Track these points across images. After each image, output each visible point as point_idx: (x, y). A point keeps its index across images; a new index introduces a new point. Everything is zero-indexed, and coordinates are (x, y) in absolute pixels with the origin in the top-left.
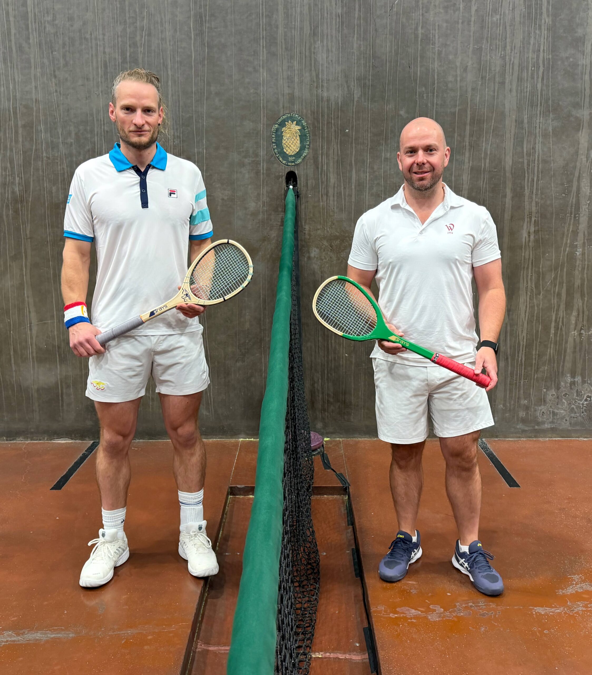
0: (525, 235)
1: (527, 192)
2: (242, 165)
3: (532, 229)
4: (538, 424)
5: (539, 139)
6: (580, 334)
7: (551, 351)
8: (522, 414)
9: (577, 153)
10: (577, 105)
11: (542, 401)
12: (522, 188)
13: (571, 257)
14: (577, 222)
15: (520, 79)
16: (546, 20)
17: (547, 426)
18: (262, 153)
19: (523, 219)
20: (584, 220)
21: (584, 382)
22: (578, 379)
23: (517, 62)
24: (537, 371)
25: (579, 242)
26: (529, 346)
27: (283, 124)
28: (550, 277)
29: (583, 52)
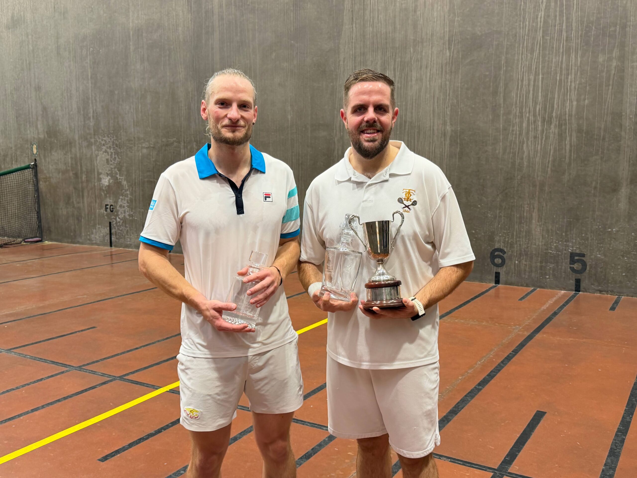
2: (26, 157)
3: (85, 177)
5: (84, 149)
6: (99, 211)
7: (93, 216)
8: (88, 237)
9: (92, 153)
10: (91, 138)
11: (92, 233)
12: (82, 163)
13: (95, 186)
14: (95, 174)
15: (78, 131)
16: (82, 112)
17: (94, 242)
18: (30, 153)
19: (83, 173)
20: (96, 173)
21: (101, 227)
23: (77, 125)
24: (91, 223)
25: (96, 181)
26: (88, 214)
27: (33, 145)
28: (90, 192)
29: (90, 122)
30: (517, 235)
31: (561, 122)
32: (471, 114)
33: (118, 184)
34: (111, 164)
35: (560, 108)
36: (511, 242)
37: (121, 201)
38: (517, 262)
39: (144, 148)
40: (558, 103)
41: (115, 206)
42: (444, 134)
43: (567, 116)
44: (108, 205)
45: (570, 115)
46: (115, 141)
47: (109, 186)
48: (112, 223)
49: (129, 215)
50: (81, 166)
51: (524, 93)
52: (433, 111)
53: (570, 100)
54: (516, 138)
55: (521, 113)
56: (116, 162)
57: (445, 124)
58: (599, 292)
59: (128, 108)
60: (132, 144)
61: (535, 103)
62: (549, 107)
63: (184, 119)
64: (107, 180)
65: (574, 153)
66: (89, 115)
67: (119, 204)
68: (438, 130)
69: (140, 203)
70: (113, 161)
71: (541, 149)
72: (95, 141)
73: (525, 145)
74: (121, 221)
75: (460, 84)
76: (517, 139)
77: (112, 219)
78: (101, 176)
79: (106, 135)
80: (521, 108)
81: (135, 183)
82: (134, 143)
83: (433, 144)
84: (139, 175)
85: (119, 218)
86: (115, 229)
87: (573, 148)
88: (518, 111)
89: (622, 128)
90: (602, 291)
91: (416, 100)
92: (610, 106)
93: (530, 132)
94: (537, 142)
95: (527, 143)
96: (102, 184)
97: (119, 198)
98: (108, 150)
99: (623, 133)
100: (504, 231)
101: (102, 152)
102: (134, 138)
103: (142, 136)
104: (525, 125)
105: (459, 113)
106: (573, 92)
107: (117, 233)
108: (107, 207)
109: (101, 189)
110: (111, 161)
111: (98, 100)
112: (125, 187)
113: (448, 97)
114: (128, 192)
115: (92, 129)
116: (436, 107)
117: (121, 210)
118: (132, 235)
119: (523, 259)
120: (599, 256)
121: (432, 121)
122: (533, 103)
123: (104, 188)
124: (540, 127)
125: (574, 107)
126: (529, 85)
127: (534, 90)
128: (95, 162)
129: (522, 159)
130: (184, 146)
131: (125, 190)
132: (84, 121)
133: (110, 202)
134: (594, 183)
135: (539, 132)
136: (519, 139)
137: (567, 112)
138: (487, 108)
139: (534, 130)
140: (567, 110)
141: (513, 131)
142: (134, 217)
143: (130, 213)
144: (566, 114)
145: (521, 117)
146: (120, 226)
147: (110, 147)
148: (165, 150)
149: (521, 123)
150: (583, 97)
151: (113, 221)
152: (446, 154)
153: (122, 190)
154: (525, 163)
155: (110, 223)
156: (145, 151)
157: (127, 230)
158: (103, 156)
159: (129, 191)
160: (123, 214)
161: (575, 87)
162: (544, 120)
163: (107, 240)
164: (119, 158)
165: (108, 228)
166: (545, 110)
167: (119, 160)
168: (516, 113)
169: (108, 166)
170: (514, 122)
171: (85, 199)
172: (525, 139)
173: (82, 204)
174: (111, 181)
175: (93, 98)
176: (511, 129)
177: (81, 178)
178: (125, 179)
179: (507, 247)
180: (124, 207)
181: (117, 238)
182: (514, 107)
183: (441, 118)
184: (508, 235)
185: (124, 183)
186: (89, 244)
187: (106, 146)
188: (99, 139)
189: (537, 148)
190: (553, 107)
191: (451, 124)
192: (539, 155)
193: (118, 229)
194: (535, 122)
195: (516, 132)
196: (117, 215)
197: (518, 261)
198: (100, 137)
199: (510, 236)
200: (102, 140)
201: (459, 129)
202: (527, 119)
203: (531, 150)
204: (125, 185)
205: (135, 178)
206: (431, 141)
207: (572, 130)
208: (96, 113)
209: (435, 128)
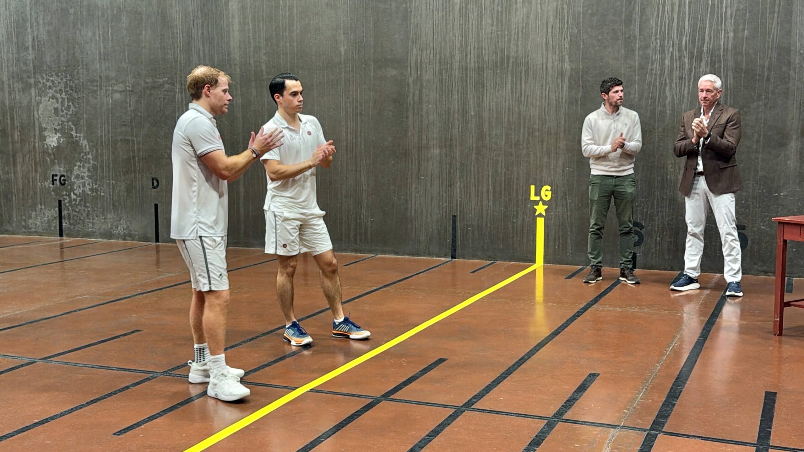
0: (16, 136)
1: (15, 117)
3: (19, 134)
4: (30, 229)
5: (17, 93)
6: (42, 185)
7: (31, 193)
8: (23, 224)
9: (31, 99)
10: (29, 77)
11: (30, 217)
12: (13, 115)
13: (34, 147)
14: (35, 132)
15: (7, 66)
16: (14, 40)
17: (33, 230)
19: (15, 129)
20: (37, 129)
21: (45, 208)
22: (43, 207)
23: (6, 59)
24: (27, 202)
25: (37, 140)
26: (23, 189)
28: (28, 156)
29: (29, 54)
30: (658, 205)
31: (714, 58)
32: (597, 48)
33: (74, 145)
34: (62, 116)
35: (712, 41)
36: (651, 213)
37: (79, 169)
38: (658, 239)
39: (116, 91)
40: (710, 34)
41: (68, 177)
42: (561, 74)
43: (722, 51)
44: (56, 175)
45: (726, 50)
46: (68, 82)
47: (58, 148)
48: (63, 202)
49: (92, 190)
50: (12, 118)
51: (667, 21)
52: (546, 44)
53: (725, 30)
54: (656, 79)
55: (662, 46)
56: (70, 113)
57: (562, 60)
58: (763, 273)
59: (90, 34)
60: (97, 86)
61: (681, 34)
62: (699, 39)
63: (180, 50)
64: (55, 139)
65: (730, 98)
66: (27, 44)
67: (75, 174)
68: (552, 67)
69: (109, 172)
70: (65, 112)
71: (688, 93)
72: (35, 82)
73: (667, 88)
74: (78, 199)
75: (581, 9)
76: (658, 80)
77: (64, 195)
78: (46, 133)
79: (54, 73)
80: (663, 40)
81: (102, 143)
82: (101, 85)
83: (546, 87)
84: (108, 131)
85: (74, 194)
86: (68, 210)
87: (729, 91)
88: (659, 45)
89: (790, 66)
90: (768, 272)
91: (523, 27)
92: (775, 38)
93: (675, 72)
94: (683, 84)
95: (671, 86)
96: (47, 145)
97: (75, 165)
98: (58, 96)
99: (792, 73)
100: (641, 199)
101: (47, 98)
102: (100, 77)
103: (113, 74)
104: (667, 62)
105: (582, 47)
106: (729, 20)
107: (72, 217)
108: (55, 178)
109: (45, 152)
110: (63, 111)
111: (41, 22)
112: (86, 149)
113: (566, 26)
114: (90, 156)
115: (31, 65)
116: (551, 39)
117: (78, 182)
118: (97, 219)
119: (666, 235)
120: (764, 228)
121: (544, 56)
122: (677, 33)
123: (50, 151)
124: (687, 65)
125: (730, 39)
126: (672, 11)
127: (678, 18)
128: (36, 113)
129: (664, 106)
130: (181, 89)
131: (85, 153)
132: (18, 53)
133: (60, 171)
134: (756, 135)
135: (686, 72)
136: (660, 80)
137: (722, 45)
138: (618, 39)
139: (680, 68)
140: (722, 43)
141: (652, 70)
142: (99, 193)
143: (93, 186)
144: (720, 49)
145: (662, 52)
146: (77, 206)
147: (60, 90)
148: (150, 95)
149: (663, 60)
150: (741, 27)
151: (65, 199)
152: (564, 100)
153: (80, 154)
154: (668, 111)
155: (60, 202)
156: (117, 96)
157: (88, 211)
158: (49, 103)
159: (92, 154)
160: (82, 189)
161: (731, 14)
162: (691, 57)
163: (55, 227)
164: (75, 107)
165: (57, 209)
166: (694, 43)
167: (74, 109)
168: (656, 47)
169: (57, 118)
170: (654, 58)
171: (19, 168)
172: (668, 81)
173: (13, 175)
174: (62, 140)
175: (33, 20)
176: (650, 67)
177: (12, 136)
178: (84, 137)
179: (645, 220)
180: (83, 178)
181: (70, 224)
182: (653, 38)
183: (557, 52)
184: (647, 204)
185: (84, 143)
186: (24, 233)
187: (54, 89)
188: (43, 78)
189: (684, 90)
190: (704, 39)
191: (570, 61)
192: (685, 100)
193: (73, 210)
194: (680, 58)
195: (656, 71)
196: (72, 190)
197: (659, 237)
198: (44, 75)
199: (650, 205)
200: (48, 81)
201: (581, 67)
202: (670, 55)
203: (676, 94)
204: (86, 146)
205: (101, 136)
206: (544, 83)
207: (728, 68)
208: (38, 41)
209: (549, 66)
